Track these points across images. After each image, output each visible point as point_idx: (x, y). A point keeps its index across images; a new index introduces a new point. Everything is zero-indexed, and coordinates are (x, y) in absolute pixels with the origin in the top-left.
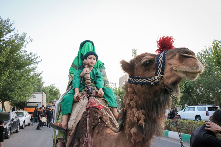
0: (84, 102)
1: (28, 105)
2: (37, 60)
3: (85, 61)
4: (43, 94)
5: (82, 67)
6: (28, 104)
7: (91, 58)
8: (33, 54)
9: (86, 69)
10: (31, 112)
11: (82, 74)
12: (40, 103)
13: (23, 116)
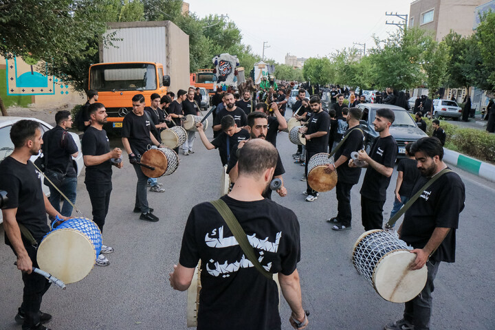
1: (109, 74)
4: (167, 30)
6: (107, 72)
10: (117, 109)
12: (154, 66)
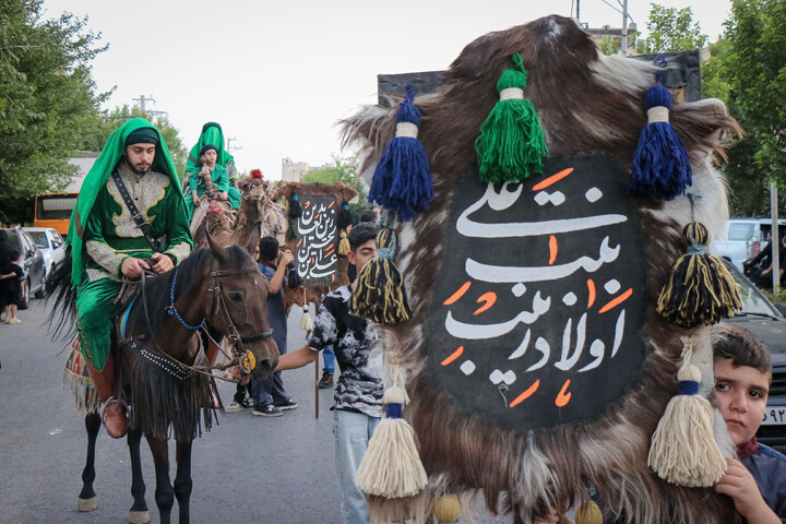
0: (205, 206)
2: (91, 47)
3: (203, 158)
5: (200, 165)
7: (210, 154)
8: (72, 22)
9: (206, 169)
11: (200, 174)
13: (47, 247)
